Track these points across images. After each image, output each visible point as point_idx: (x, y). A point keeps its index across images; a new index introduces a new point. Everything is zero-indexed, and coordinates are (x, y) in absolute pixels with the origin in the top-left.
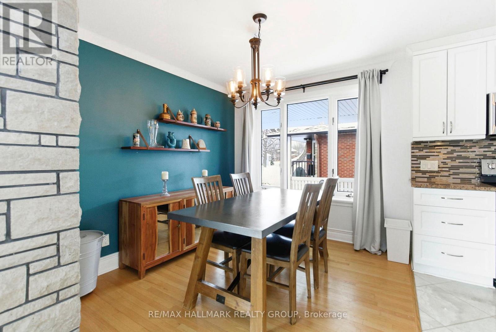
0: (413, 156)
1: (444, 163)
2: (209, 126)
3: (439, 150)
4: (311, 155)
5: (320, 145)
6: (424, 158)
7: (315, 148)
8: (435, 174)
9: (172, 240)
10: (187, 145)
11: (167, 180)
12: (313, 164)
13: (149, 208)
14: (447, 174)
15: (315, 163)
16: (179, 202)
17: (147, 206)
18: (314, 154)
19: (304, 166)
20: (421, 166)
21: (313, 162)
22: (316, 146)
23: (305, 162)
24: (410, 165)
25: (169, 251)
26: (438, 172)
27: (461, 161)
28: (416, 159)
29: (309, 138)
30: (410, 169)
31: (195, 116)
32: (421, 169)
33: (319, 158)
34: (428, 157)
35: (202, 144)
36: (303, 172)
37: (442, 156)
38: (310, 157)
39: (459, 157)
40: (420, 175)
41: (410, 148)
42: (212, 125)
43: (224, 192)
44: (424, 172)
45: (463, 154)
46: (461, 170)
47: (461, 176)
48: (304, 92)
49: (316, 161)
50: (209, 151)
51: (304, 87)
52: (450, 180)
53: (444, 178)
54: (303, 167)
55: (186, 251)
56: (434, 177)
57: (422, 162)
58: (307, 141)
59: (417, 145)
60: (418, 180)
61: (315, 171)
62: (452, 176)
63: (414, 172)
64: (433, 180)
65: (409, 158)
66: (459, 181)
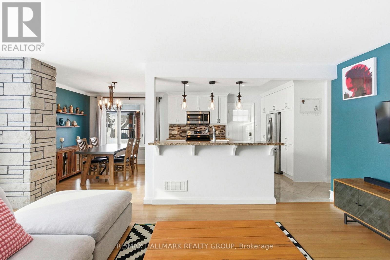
0: (170, 129)
1: (179, 132)
2: (78, 114)
3: (177, 127)
4: (132, 125)
5: (137, 119)
6: (173, 130)
7: (135, 121)
8: (176, 135)
9: (68, 169)
10: (69, 124)
11: (63, 142)
12: (133, 131)
13: (60, 154)
14: (179, 135)
15: (135, 130)
16: (71, 151)
17: (60, 153)
18: (134, 124)
19: (127, 132)
20: (172, 133)
21: (133, 129)
22: (135, 119)
23: (128, 129)
24: (169, 133)
25: (67, 174)
26: (177, 135)
27: (183, 131)
28: (171, 130)
29: (131, 114)
30: (169, 134)
31: (72, 109)
32: (172, 134)
33: (137, 128)
34: (174, 129)
35: (75, 123)
36: (127, 137)
37: (178, 129)
38: (131, 126)
39: (182, 130)
40: (172, 136)
41: (169, 127)
42: (81, 113)
43: (89, 147)
44: (173, 135)
45: (183, 129)
46: (183, 134)
47: (183, 136)
48: (129, 100)
49: (135, 129)
50: (79, 127)
51: (129, 98)
52: (180, 137)
53: (178, 137)
54: (127, 134)
55: (74, 174)
56: (176, 136)
57: (173, 131)
58: (129, 116)
59: (171, 126)
60: (171, 137)
61: (134, 135)
62: (180, 136)
63: (170, 135)
64: (175, 137)
65: (169, 130)
66: (182, 137)
